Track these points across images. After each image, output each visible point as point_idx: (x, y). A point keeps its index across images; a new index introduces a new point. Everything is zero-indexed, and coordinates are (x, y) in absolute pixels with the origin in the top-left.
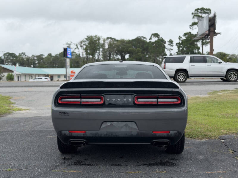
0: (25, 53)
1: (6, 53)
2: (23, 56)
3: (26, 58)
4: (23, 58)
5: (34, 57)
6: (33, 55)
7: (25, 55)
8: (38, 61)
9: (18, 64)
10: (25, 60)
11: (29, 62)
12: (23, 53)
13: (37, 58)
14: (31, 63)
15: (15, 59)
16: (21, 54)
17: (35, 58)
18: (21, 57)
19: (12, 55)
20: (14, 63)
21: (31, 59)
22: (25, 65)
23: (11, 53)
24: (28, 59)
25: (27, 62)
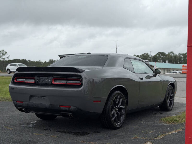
0: (173, 52)
1: (159, 53)
2: (171, 54)
3: (174, 56)
4: (171, 56)
5: (180, 55)
6: (179, 54)
7: (173, 53)
8: (183, 58)
9: (168, 61)
10: (173, 57)
11: (176, 59)
12: (171, 52)
13: (183, 56)
14: (178, 60)
15: (165, 57)
16: (170, 53)
17: (182, 56)
18: (170, 55)
19: (163, 54)
20: (164, 60)
21: (178, 56)
22: (173, 62)
23: (162, 53)
24: (175, 57)
25: (174, 59)
